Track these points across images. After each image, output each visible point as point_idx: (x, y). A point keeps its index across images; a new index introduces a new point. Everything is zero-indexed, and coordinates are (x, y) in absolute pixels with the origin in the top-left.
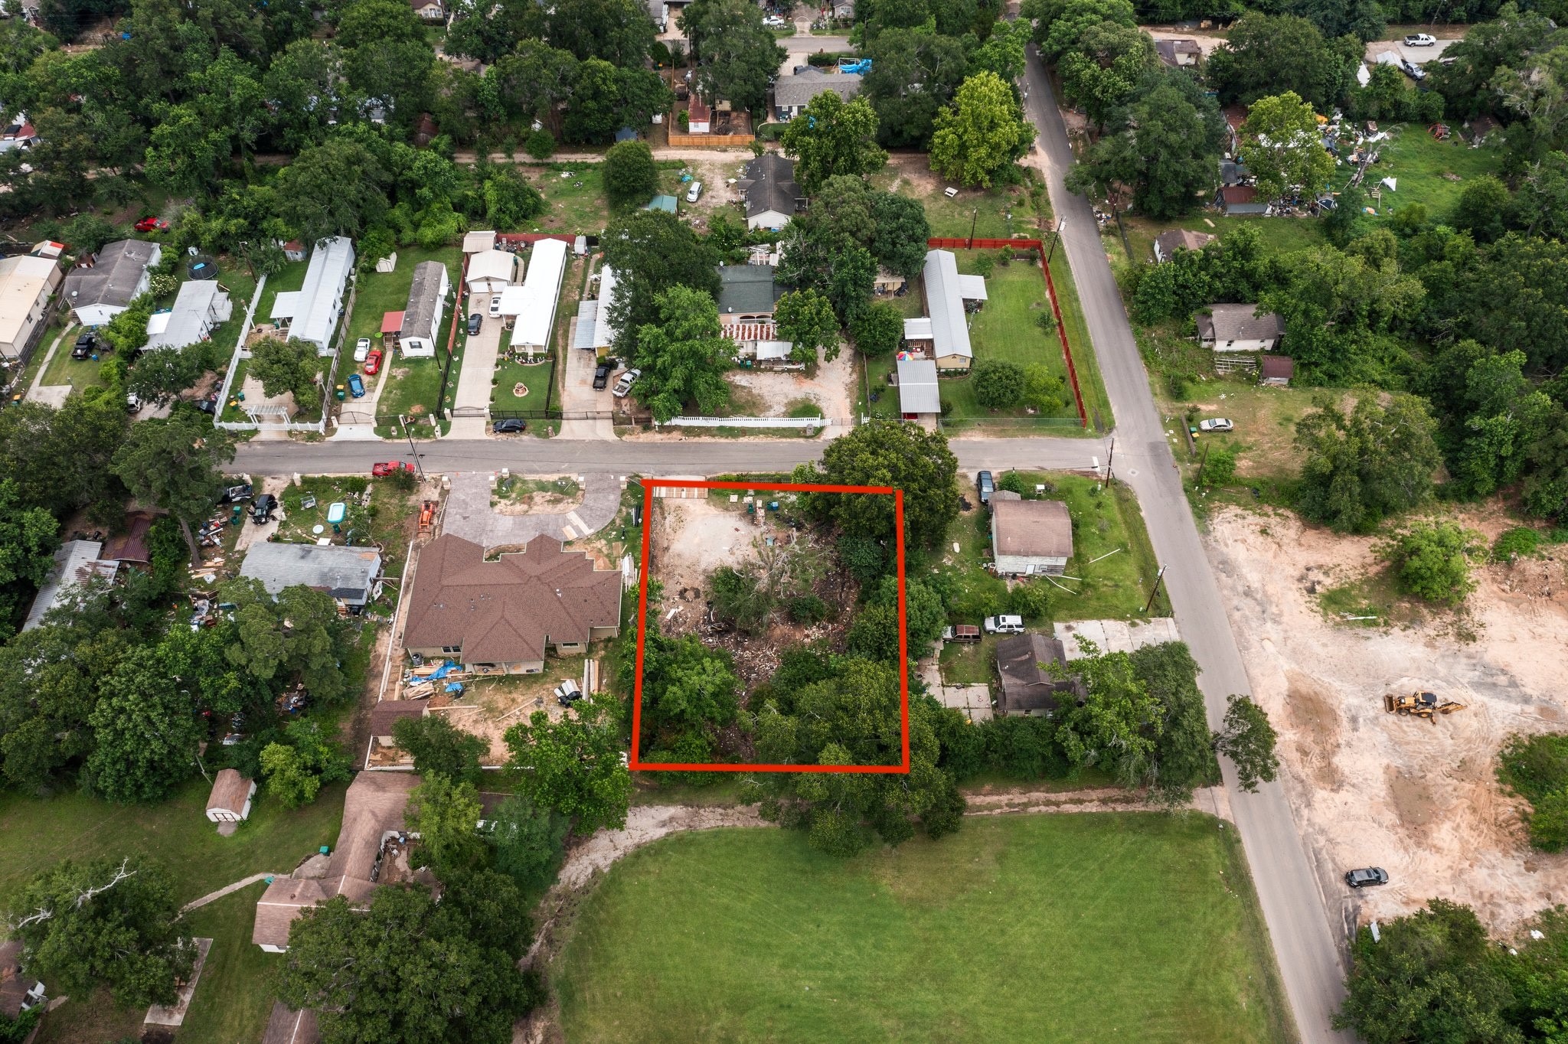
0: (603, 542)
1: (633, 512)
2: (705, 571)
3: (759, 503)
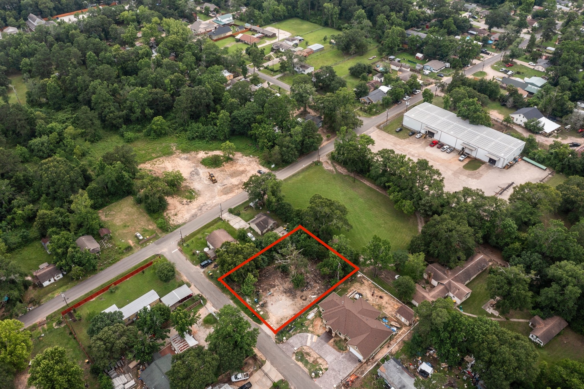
0: (309, 329)
1: (291, 332)
2: (293, 301)
3: (258, 306)
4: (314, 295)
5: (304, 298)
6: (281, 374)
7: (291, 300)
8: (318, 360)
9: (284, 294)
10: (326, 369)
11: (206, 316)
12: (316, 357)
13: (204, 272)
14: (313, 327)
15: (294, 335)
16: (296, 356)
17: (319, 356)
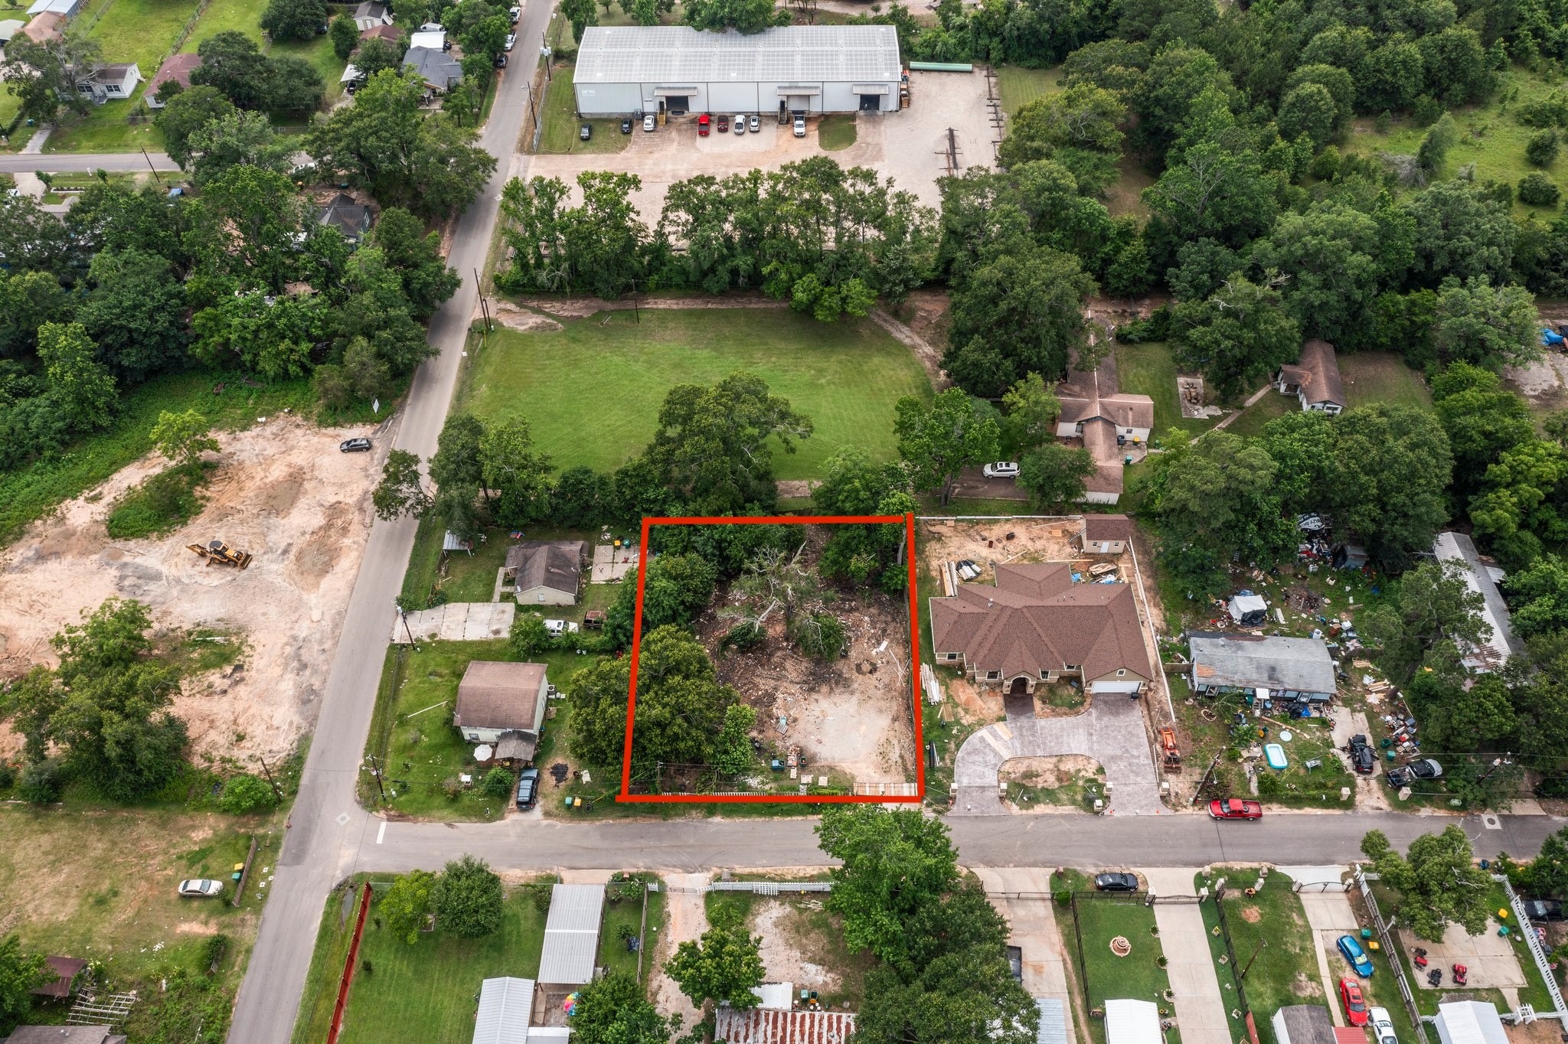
0: (964, 722)
1: (938, 763)
2: (852, 693)
3: (793, 773)
4: (879, 644)
5: (866, 667)
6: (1035, 865)
7: (846, 696)
8: (1063, 767)
9: (815, 696)
10: (1101, 770)
11: (702, 909)
12: (1051, 766)
13: (547, 814)
14: (967, 711)
15: (953, 762)
16: (1014, 800)
17: (1054, 760)
